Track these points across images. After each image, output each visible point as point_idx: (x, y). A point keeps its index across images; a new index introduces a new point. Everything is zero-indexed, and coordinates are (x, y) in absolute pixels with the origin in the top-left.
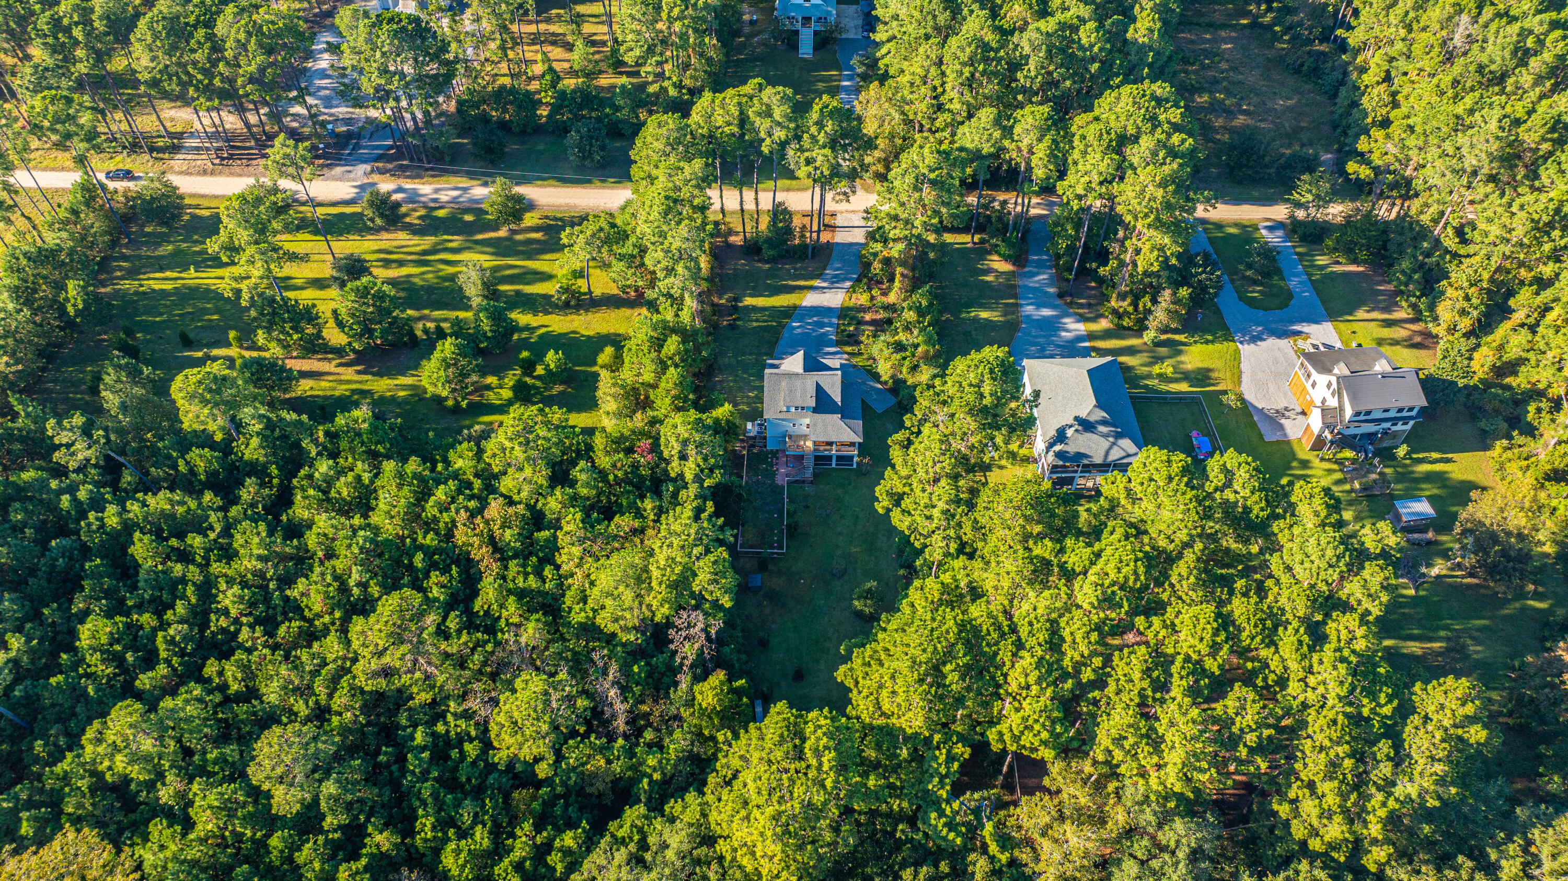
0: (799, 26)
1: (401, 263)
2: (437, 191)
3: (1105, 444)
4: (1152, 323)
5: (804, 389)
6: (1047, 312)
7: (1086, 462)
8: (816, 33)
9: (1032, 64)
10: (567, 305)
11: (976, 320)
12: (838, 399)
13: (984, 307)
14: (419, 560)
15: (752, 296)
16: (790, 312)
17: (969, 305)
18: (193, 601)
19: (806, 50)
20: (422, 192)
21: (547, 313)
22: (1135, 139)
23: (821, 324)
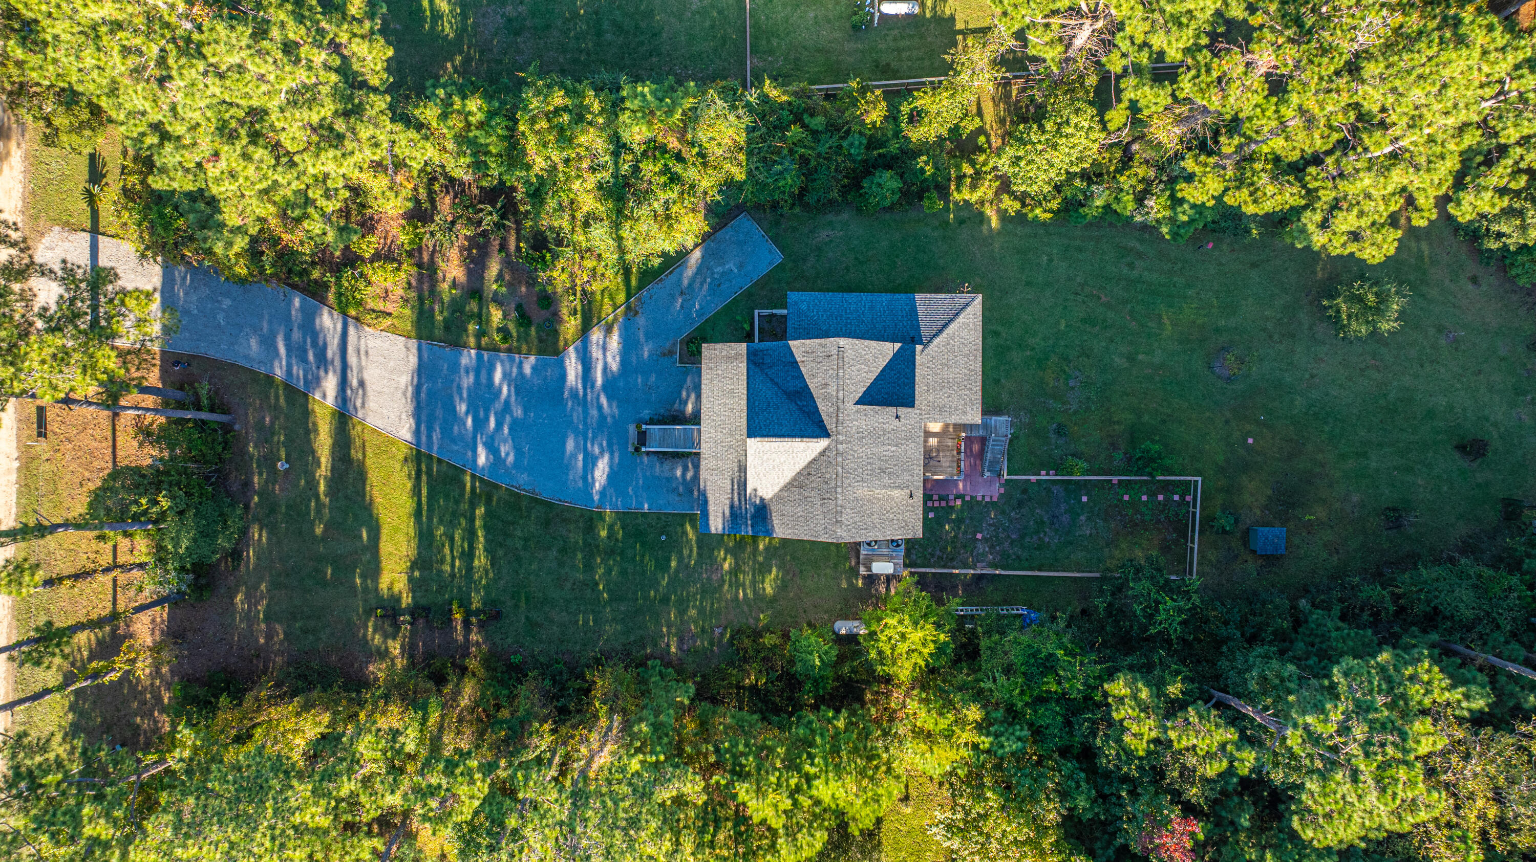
15: (373, 571)
23: (483, 396)
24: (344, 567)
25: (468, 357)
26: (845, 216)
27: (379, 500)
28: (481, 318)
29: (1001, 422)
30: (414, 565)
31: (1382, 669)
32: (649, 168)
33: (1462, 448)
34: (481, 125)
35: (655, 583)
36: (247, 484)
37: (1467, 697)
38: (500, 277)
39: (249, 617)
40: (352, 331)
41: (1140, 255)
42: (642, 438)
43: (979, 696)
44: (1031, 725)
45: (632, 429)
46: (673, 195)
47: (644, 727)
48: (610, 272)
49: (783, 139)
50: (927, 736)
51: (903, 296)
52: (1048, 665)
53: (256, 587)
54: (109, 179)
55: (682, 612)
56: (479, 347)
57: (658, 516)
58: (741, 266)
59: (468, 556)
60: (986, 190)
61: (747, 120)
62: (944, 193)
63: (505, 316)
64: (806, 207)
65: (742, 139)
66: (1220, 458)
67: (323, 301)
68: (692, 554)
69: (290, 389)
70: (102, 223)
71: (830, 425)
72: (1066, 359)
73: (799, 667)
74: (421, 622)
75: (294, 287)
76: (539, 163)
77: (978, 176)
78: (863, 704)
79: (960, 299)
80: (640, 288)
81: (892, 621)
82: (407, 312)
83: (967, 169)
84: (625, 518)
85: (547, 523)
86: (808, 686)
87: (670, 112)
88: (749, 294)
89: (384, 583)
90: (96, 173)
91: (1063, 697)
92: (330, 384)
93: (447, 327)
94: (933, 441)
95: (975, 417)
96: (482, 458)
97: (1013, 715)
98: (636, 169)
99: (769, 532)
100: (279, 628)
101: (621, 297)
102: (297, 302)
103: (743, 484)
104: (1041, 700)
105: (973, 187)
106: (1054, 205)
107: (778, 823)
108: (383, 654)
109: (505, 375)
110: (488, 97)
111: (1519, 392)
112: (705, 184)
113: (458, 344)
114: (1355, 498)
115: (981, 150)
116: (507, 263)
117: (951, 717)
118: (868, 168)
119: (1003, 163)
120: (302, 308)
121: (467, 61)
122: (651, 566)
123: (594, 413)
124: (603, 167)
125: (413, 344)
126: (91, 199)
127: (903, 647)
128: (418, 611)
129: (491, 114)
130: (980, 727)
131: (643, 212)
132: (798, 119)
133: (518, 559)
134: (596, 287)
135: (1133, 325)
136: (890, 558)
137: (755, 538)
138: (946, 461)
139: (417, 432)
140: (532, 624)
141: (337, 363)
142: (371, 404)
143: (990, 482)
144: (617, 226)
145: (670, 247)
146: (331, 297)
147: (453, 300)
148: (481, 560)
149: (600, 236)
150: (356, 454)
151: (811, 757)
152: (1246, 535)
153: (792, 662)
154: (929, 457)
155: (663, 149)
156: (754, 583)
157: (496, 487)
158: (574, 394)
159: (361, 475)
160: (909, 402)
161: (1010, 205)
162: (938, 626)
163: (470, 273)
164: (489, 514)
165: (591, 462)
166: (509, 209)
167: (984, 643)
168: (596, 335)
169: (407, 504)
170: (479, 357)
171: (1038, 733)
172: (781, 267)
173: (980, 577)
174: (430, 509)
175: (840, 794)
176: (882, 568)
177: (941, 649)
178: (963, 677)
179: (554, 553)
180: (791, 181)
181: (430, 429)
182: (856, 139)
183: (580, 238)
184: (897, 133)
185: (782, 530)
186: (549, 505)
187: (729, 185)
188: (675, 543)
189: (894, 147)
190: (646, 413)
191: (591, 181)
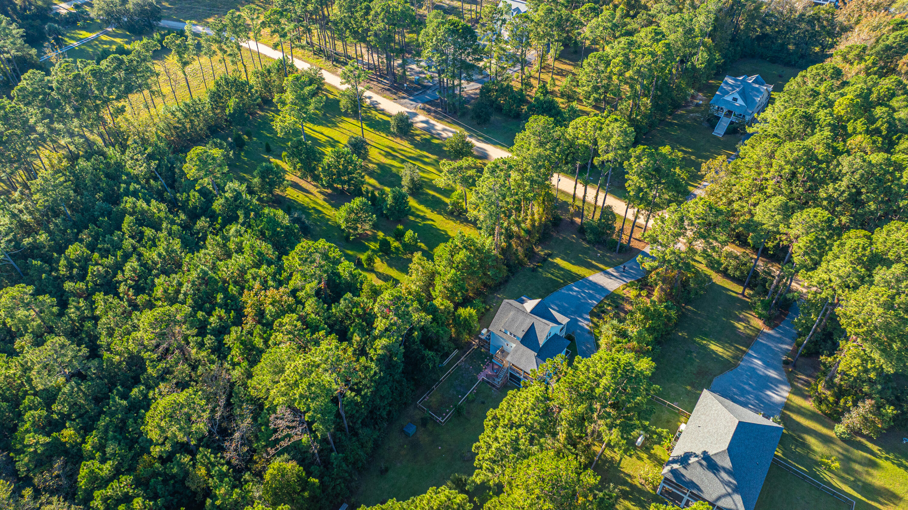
0: (722, 115)
1: (394, 158)
2: (444, 130)
3: (722, 490)
4: (847, 420)
5: (522, 323)
6: (773, 374)
7: (695, 492)
8: (732, 123)
9: (844, 183)
10: (451, 213)
11: (705, 348)
12: (542, 342)
13: (719, 340)
14: (220, 297)
15: (563, 259)
16: (574, 278)
17: (707, 335)
18: (119, 259)
19: (720, 131)
20: (437, 128)
21: (439, 213)
22: (888, 264)
23: (592, 297)
25: (602, 298)
30: (558, 265)
40: (624, 282)
74: (543, 259)
82: (621, 293)
89: (558, 258)
109: (593, 303)
113: (606, 298)
125: (612, 291)
139: (589, 280)
140: (525, 275)
141: (619, 277)
142: (603, 277)
147: (619, 303)
148: (549, 275)
150: (593, 269)
157: (565, 287)
159: (587, 267)
164: (559, 282)
169: (574, 271)
170: (600, 300)
174: (568, 273)
181: (589, 283)
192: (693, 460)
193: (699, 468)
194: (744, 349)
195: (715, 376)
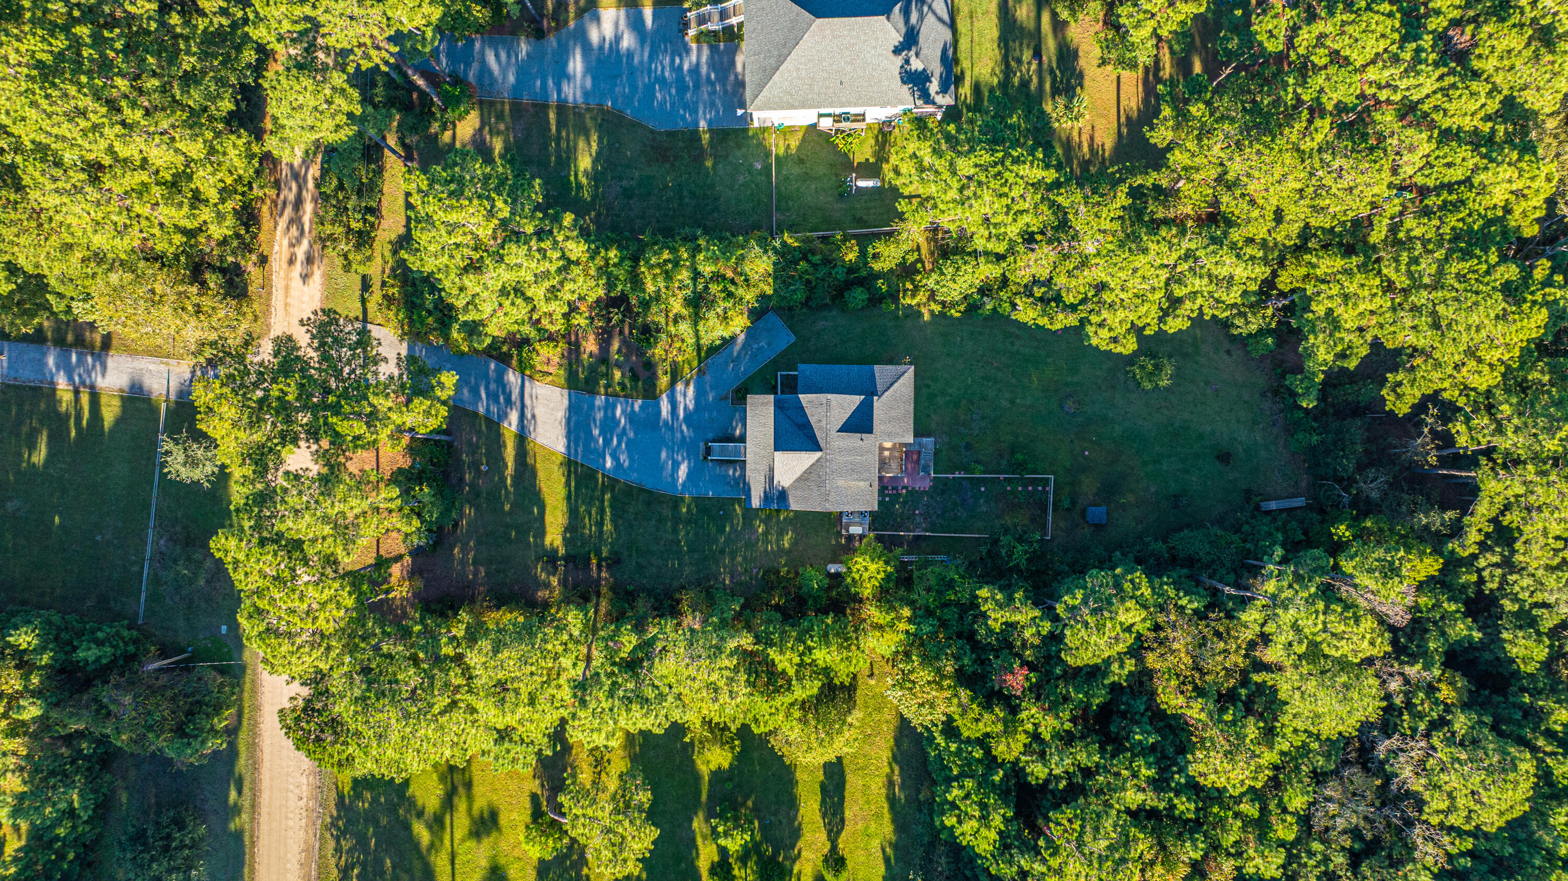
3: (930, 20)
6: (577, 64)
7: (950, 54)
13: (566, 159)
15: (541, 534)
23: (609, 424)
24: (523, 531)
25: (600, 400)
26: (834, 313)
27: (545, 490)
28: (608, 376)
29: (928, 441)
30: (567, 530)
31: (1115, 576)
32: (714, 288)
33: (1218, 457)
34: (615, 265)
35: (716, 541)
36: (462, 479)
37: (1190, 602)
38: (619, 351)
39: (463, 562)
40: (527, 384)
41: (1018, 337)
42: (708, 451)
43: (911, 603)
44: (939, 619)
45: (702, 445)
46: (729, 305)
47: (715, 619)
48: (690, 350)
49: (796, 270)
50: (880, 627)
51: (866, 367)
52: (951, 584)
53: (467, 544)
54: (374, 288)
55: (733, 559)
56: (606, 394)
57: (718, 499)
58: (769, 344)
59: (600, 524)
60: (921, 297)
61: (774, 258)
62: (896, 300)
63: (623, 375)
64: (810, 308)
65: (770, 269)
66: (1068, 464)
67: (509, 365)
68: (739, 522)
69: (488, 420)
70: (370, 316)
71: (822, 443)
72: (972, 402)
73: (805, 589)
74: (571, 565)
75: (491, 356)
76: (650, 288)
77: (916, 289)
78: (845, 615)
79: (901, 368)
80: (707, 357)
81: (860, 560)
82: (562, 372)
83: (909, 286)
84: (697, 500)
85: (649, 504)
86: (810, 602)
87: (728, 259)
88: (774, 362)
89: (547, 541)
90: (366, 284)
91: (958, 604)
92: (514, 416)
93: (587, 381)
94: (887, 453)
95: (910, 439)
96: (609, 464)
97: (929, 613)
98: (706, 288)
99: (787, 508)
100: (482, 569)
101: (695, 363)
102: (492, 366)
103: (772, 479)
104: (946, 605)
105: (913, 296)
106: (962, 308)
107: (791, 672)
108: (547, 585)
109: (623, 412)
110: (620, 248)
111: (1255, 422)
112: (748, 297)
113: (593, 392)
114: (1153, 489)
115: (919, 272)
116: (624, 342)
117: (893, 615)
118: (848, 285)
119: (931, 282)
120: (496, 370)
121: (599, 215)
122: (713, 530)
123: (679, 435)
124: (687, 287)
125: (565, 392)
126: (363, 301)
127: (866, 575)
128: (568, 558)
129: (622, 259)
130: (910, 620)
131: (711, 315)
132: (805, 258)
133: (631, 527)
134: (680, 358)
135: (1014, 381)
136: (860, 524)
137: (778, 511)
138: (894, 465)
139: (568, 447)
140: (640, 567)
141: (518, 404)
142: (540, 429)
143: (923, 478)
144: (696, 324)
145: (727, 335)
146: (514, 363)
147: (590, 365)
148: (608, 527)
149: (684, 328)
150: (530, 461)
151: (812, 637)
152: (1083, 513)
153: (800, 588)
154: (883, 464)
155: (724, 277)
156: (778, 541)
157: (617, 481)
158: (666, 423)
159: (534, 473)
160: (870, 431)
161: (937, 308)
162: (887, 563)
163: (601, 349)
164: (613, 498)
165: (676, 465)
166: (628, 311)
167: (916, 574)
168: (680, 387)
169: (561, 491)
170: (607, 400)
171: (944, 624)
172: (794, 345)
173: (917, 538)
174: (577, 496)
175: (828, 658)
176: (856, 530)
177: (888, 577)
178: (902, 592)
179: (653, 522)
180: (800, 296)
181: (577, 446)
182: (840, 270)
183: (672, 329)
184: (866, 263)
185: (794, 506)
186: (649, 492)
187: (763, 297)
188: (728, 516)
189: (864, 273)
190: (710, 436)
191: (680, 295)
192: (916, 65)
193: (924, 52)
194: (552, 116)
195: (652, 132)
